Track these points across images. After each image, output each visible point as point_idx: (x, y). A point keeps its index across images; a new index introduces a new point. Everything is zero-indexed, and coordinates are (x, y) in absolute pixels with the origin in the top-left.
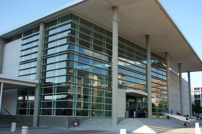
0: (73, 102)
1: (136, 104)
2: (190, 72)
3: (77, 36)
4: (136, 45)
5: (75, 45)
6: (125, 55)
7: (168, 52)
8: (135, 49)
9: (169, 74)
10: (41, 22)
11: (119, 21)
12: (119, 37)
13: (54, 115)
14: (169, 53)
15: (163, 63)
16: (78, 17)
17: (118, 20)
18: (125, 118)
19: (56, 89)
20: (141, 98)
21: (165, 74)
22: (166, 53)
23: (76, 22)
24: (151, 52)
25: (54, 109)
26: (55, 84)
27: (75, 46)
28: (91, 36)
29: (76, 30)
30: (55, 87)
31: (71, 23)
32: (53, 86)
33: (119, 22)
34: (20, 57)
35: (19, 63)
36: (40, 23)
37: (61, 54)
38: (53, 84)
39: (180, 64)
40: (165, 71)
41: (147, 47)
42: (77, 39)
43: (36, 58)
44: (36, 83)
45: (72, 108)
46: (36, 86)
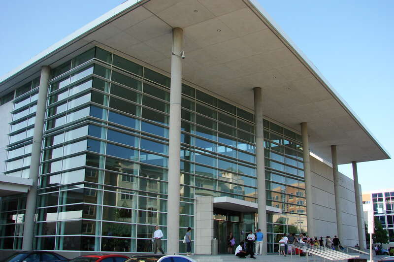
0: (97, 222)
1: (241, 226)
2: (357, 163)
3: (107, 91)
4: (238, 109)
5: (102, 108)
6: (215, 129)
7: (306, 123)
8: (237, 117)
9: (308, 166)
10: (42, 66)
11: (183, 56)
12: (183, 85)
13: (59, 249)
14: (308, 124)
15: (298, 146)
16: (111, 54)
17: (182, 54)
18: (212, 254)
19: (65, 196)
20: (250, 215)
21: (301, 166)
22: (302, 125)
23: (105, 64)
24: (263, 119)
25: (60, 237)
26: (63, 186)
27: (104, 110)
28: (138, 91)
29: (106, 79)
30: (63, 192)
31: (94, 65)
32: (59, 191)
33: (183, 58)
34: (8, 136)
35: (7, 148)
36: (41, 70)
37: (76, 125)
38: (58, 187)
39: (333, 147)
40: (302, 159)
41: (255, 111)
42: (108, 96)
43: (32, 138)
44: (28, 186)
45: (95, 235)
46: (28, 191)
